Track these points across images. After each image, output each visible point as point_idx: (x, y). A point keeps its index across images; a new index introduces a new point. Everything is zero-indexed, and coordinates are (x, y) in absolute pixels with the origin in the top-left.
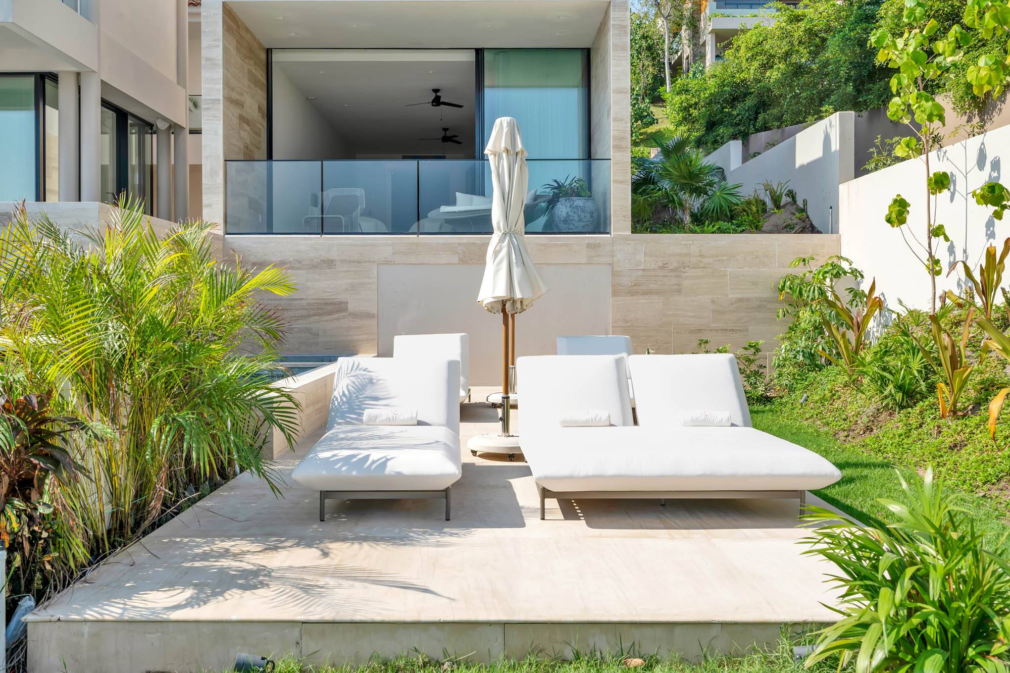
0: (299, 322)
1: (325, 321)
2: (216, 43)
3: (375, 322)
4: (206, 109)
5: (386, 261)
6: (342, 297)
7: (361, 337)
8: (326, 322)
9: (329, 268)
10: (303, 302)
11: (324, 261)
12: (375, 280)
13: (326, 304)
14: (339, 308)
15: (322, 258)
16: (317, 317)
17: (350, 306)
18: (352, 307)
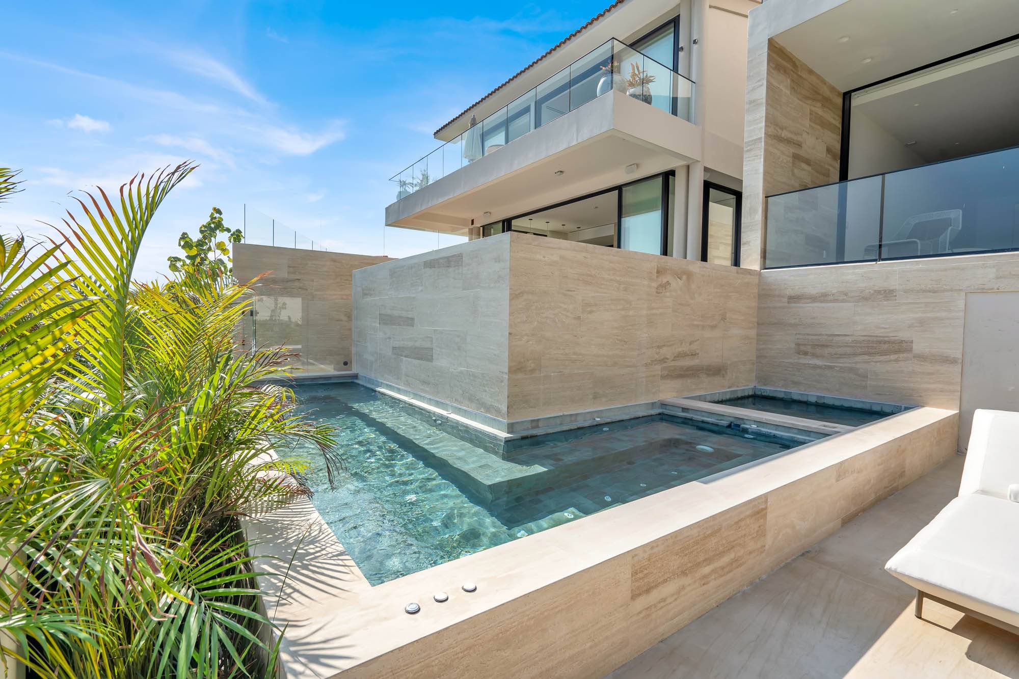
0: (842, 360)
1: (876, 362)
2: (760, 83)
3: (958, 368)
4: (747, 151)
5: (983, 289)
6: (904, 335)
7: (933, 386)
8: (878, 364)
9: (885, 300)
10: (847, 338)
11: (879, 292)
12: (962, 314)
13: (880, 342)
14: (901, 347)
15: (876, 288)
16: (866, 357)
17: (915, 347)
18: (918, 347)
